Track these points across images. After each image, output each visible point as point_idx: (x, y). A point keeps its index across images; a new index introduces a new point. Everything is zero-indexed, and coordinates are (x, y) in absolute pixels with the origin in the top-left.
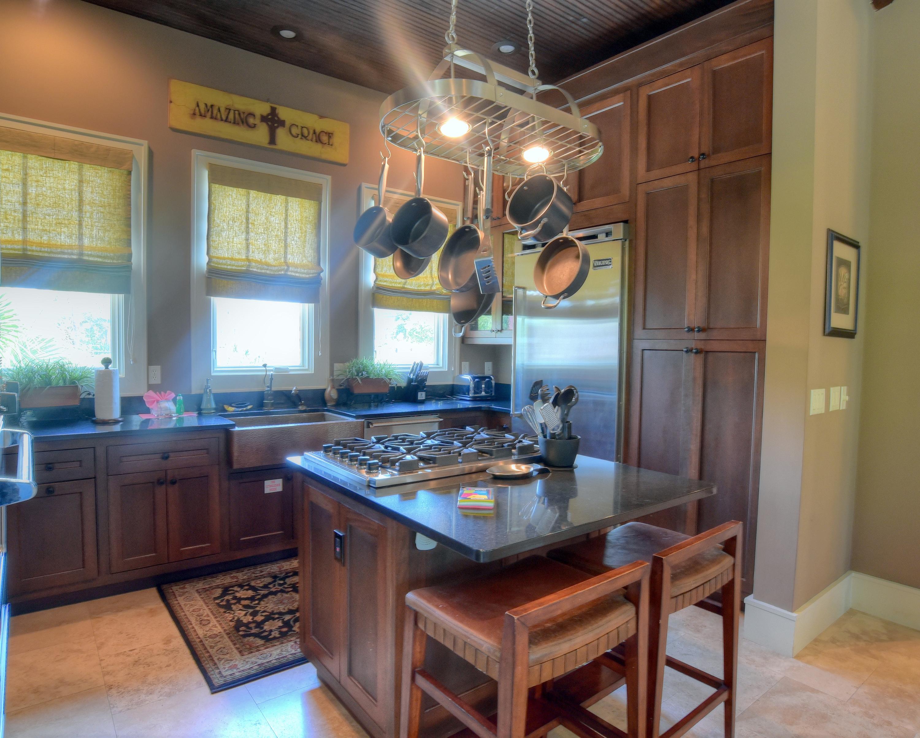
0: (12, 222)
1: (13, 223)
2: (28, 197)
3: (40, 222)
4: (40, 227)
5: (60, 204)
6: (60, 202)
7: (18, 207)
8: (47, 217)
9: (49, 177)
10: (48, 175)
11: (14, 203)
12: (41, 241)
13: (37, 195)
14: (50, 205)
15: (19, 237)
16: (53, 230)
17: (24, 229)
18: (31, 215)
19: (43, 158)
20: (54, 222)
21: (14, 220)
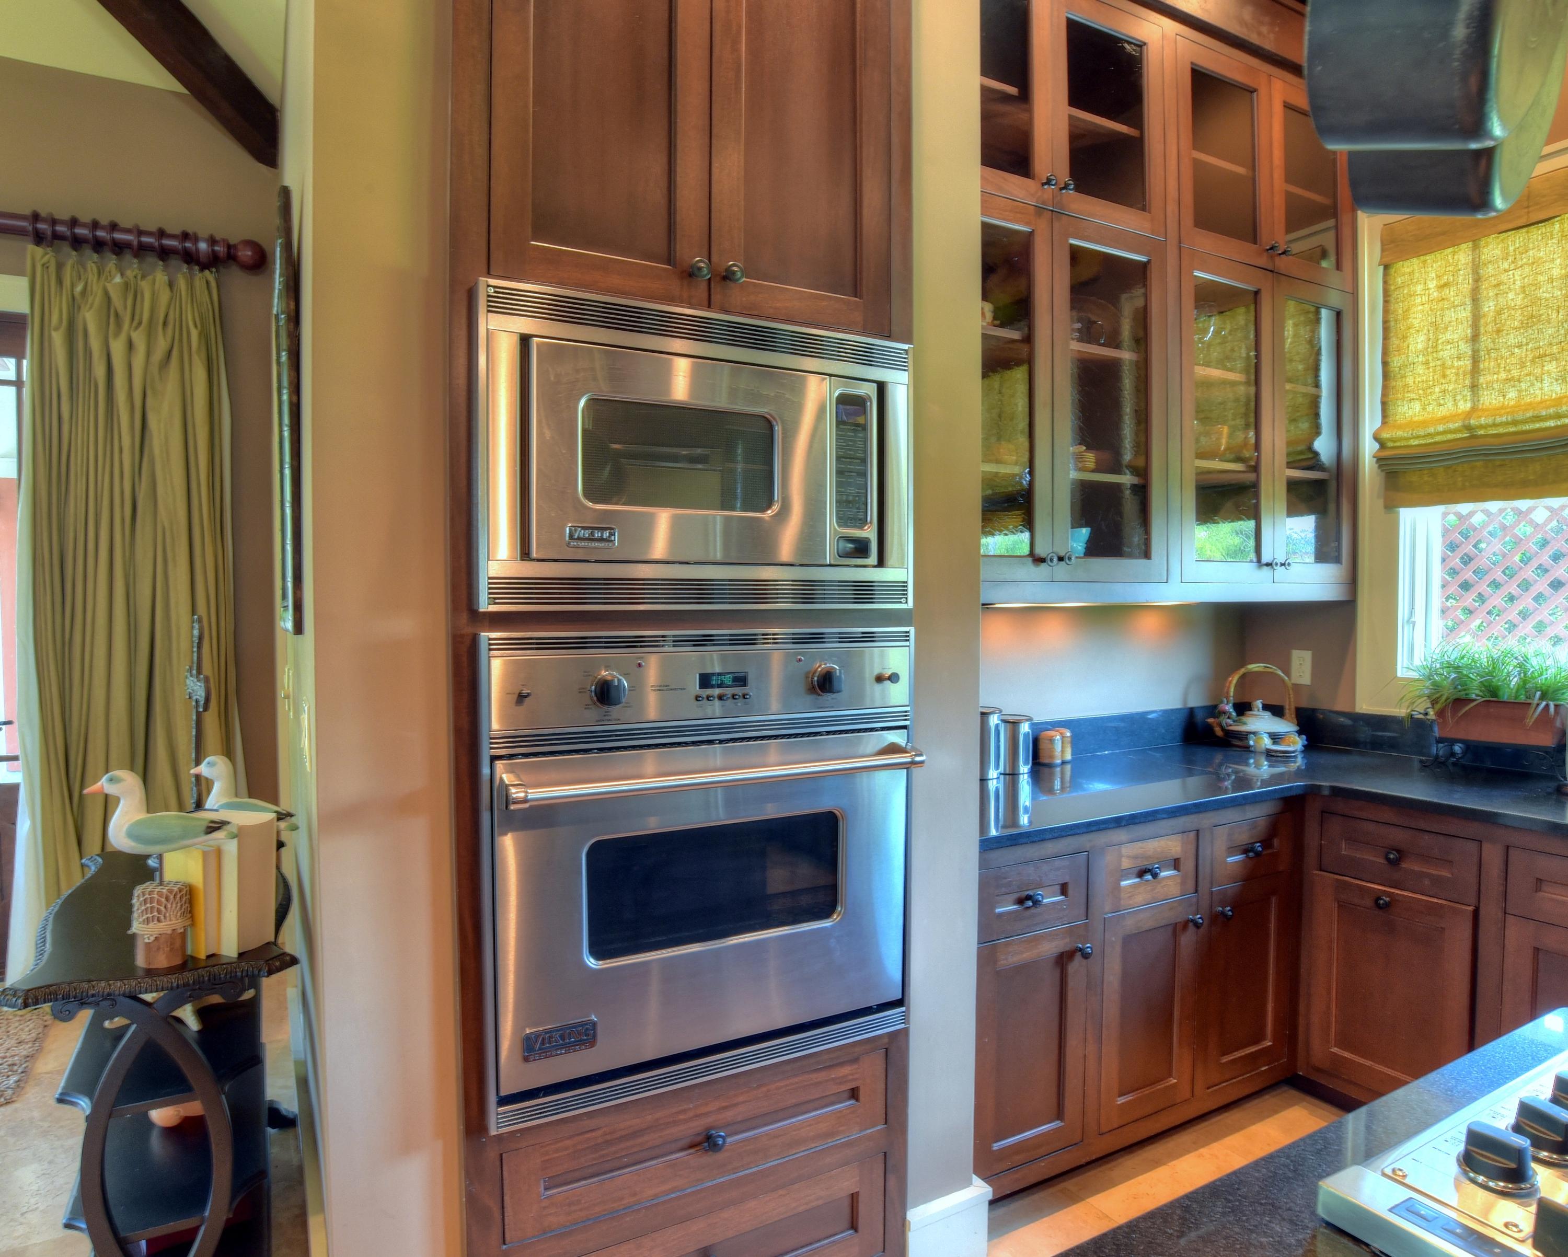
0: (1454, 379)
1: (1456, 381)
2: (1482, 321)
3: (1502, 366)
4: (1503, 375)
5: (1541, 315)
6: (1541, 312)
7: (1465, 348)
8: (1516, 350)
9: (1521, 267)
10: (1520, 263)
11: (1457, 342)
12: (1503, 404)
13: (1499, 313)
14: (1522, 323)
15: (1465, 406)
16: (1527, 375)
17: (1474, 387)
18: (1487, 356)
19: (1510, 233)
20: (1530, 357)
21: (1457, 374)
